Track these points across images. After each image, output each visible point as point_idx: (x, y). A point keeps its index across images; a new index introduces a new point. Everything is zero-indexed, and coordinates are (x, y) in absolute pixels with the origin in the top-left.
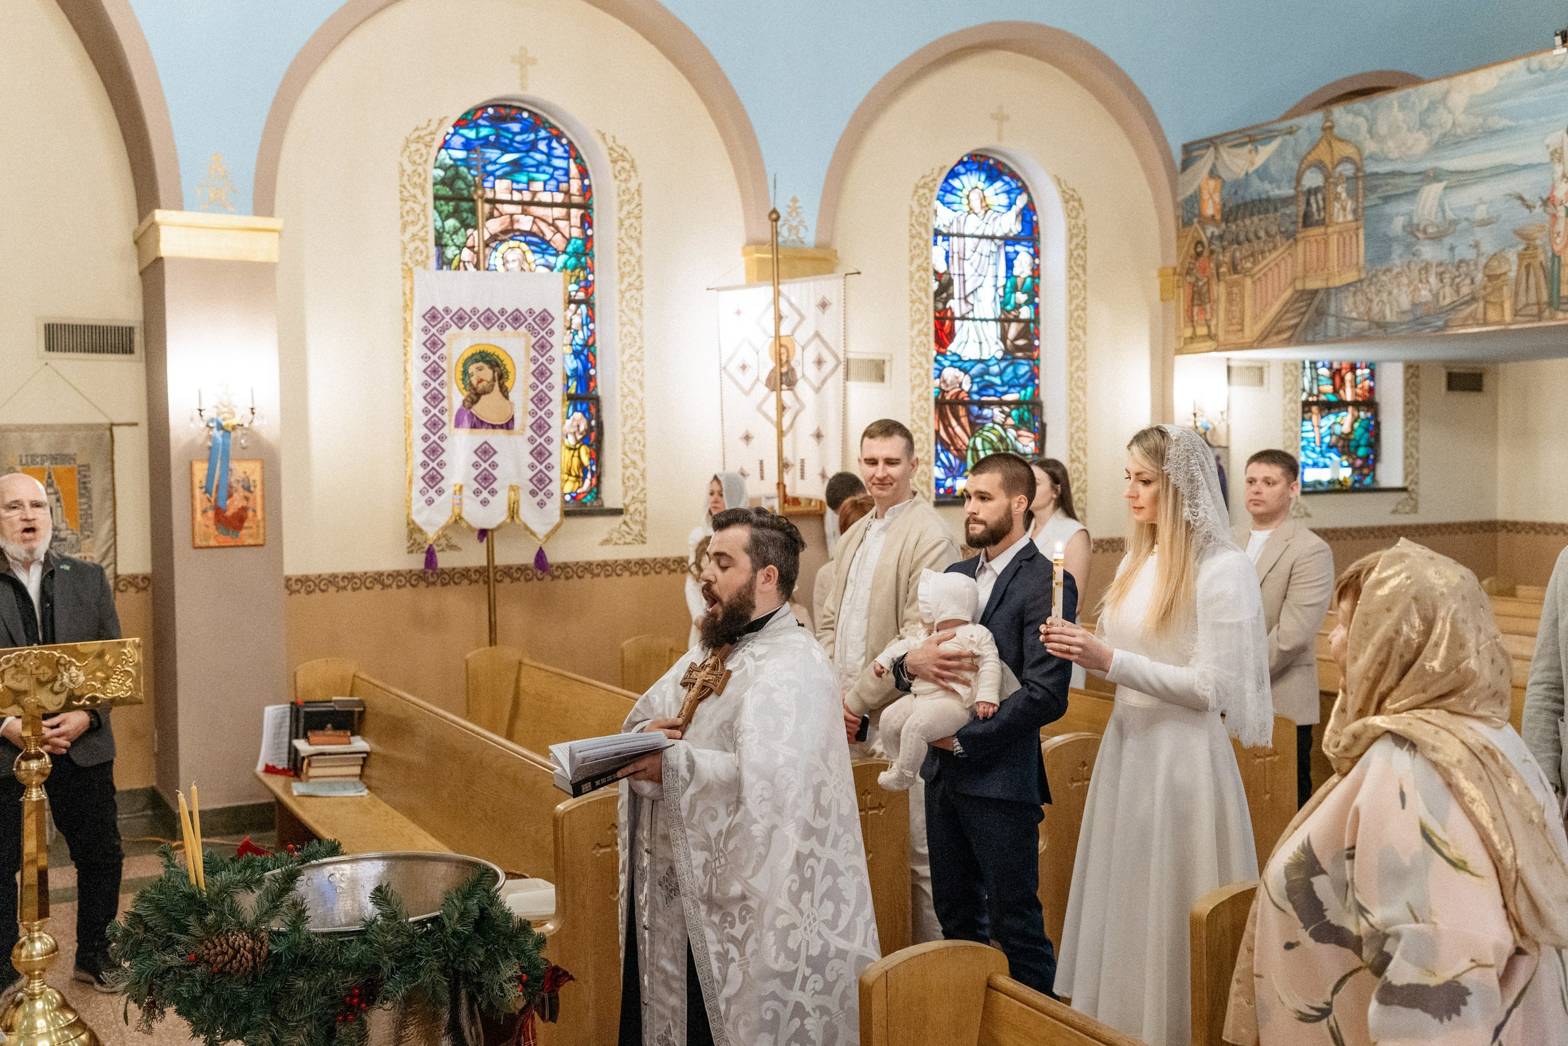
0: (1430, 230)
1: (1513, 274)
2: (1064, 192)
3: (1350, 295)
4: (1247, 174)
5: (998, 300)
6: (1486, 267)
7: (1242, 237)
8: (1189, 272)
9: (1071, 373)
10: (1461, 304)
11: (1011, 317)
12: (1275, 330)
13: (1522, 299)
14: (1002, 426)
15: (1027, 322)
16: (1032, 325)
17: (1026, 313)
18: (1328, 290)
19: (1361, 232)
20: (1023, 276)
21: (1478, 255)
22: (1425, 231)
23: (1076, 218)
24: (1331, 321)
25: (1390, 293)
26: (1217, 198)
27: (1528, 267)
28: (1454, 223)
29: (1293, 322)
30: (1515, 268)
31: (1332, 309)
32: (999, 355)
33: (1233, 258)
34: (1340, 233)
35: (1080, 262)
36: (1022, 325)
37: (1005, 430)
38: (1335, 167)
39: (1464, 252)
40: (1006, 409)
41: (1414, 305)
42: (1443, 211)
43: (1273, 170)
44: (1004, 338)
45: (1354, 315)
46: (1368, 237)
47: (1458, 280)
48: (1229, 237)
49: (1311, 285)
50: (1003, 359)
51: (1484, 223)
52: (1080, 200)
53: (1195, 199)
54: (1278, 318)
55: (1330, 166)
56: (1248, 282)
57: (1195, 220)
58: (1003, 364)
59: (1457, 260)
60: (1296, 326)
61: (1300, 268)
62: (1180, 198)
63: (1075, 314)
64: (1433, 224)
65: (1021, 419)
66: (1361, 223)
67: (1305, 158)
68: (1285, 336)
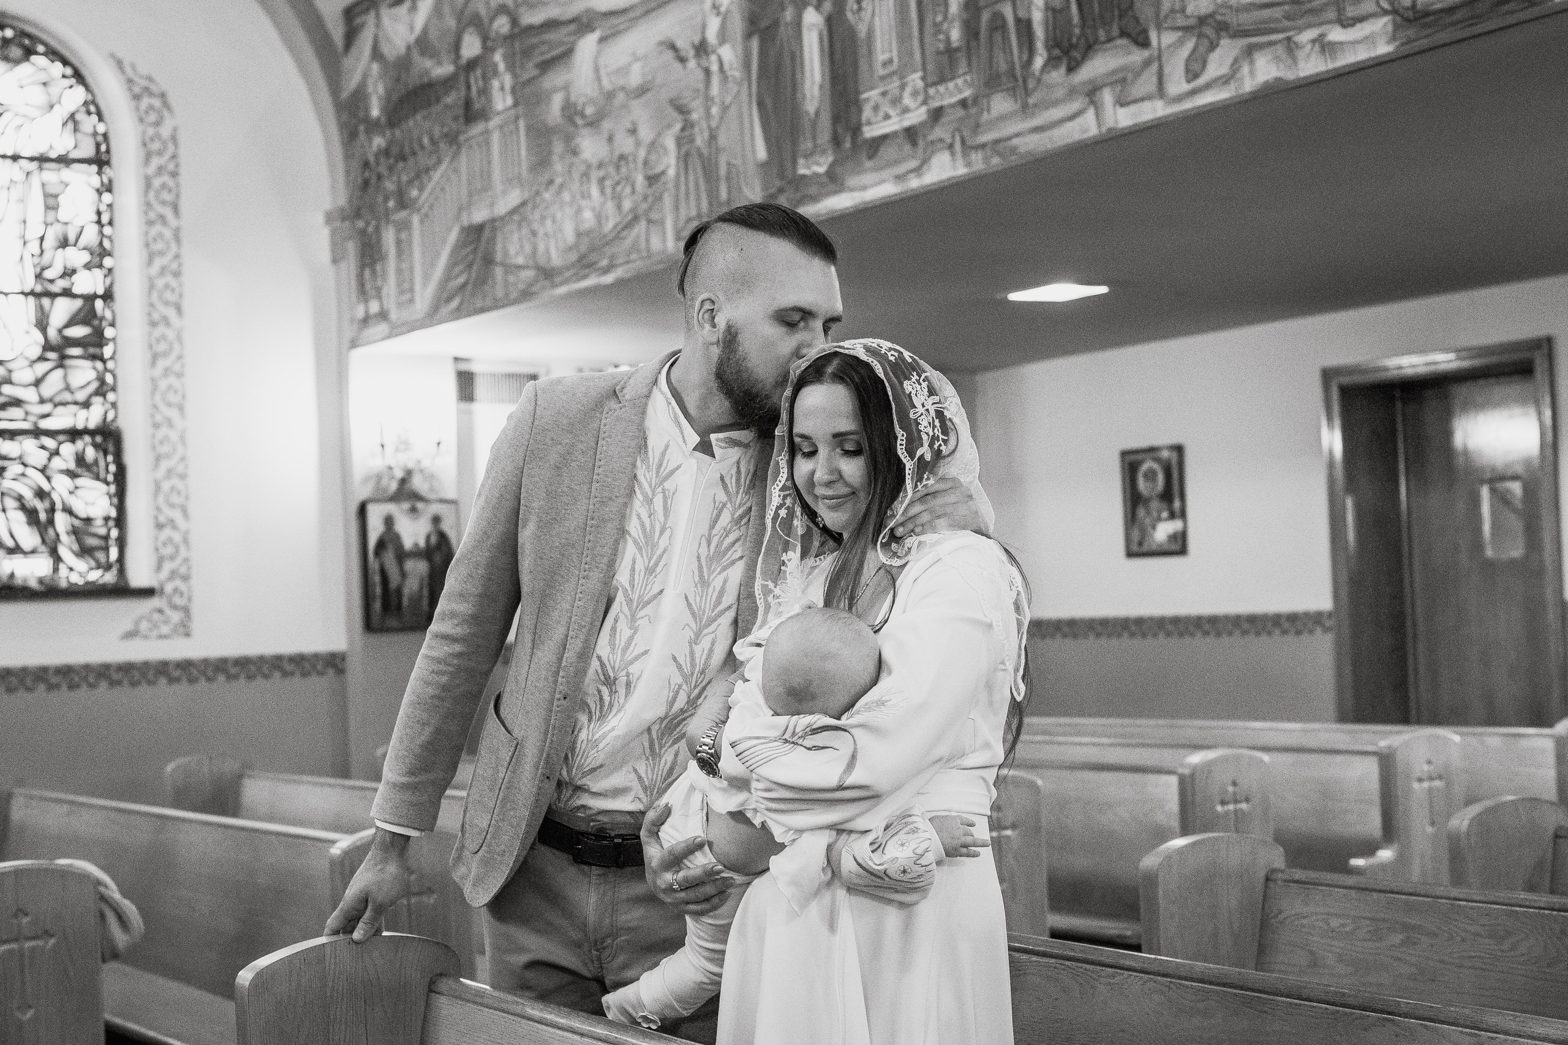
0: (589, 111)
1: (671, 172)
2: (130, 81)
3: (514, 227)
4: (409, 48)
5: (28, 259)
6: (646, 163)
7: (407, 150)
8: (357, 214)
9: (154, 382)
10: (623, 229)
11: (56, 288)
12: (445, 295)
13: (683, 212)
14: (43, 471)
15: (90, 299)
16: (99, 304)
17: (88, 282)
18: (493, 221)
19: (522, 124)
20: (78, 223)
21: (638, 144)
22: (582, 115)
23: (157, 124)
24: (499, 271)
25: (554, 221)
26: (381, 89)
27: (687, 155)
28: (610, 96)
29: (461, 280)
30: (672, 160)
31: (499, 257)
32: (37, 351)
33: (399, 182)
34: (501, 127)
35: (167, 196)
36: (79, 303)
37: (48, 479)
38: (492, 20)
39: (625, 144)
40: (50, 443)
41: (579, 235)
42: (599, 79)
43: (433, 34)
44: (42, 325)
45: (520, 260)
46: (529, 128)
47: (619, 188)
48: (395, 150)
49: (479, 216)
50: (42, 359)
51: (642, 91)
52: (163, 95)
53: (359, 96)
54: (447, 278)
55: (486, 20)
56: (415, 220)
57: (362, 128)
58: (42, 368)
59: (617, 154)
60: (464, 286)
61: (464, 192)
62: (345, 95)
63: (160, 283)
64: (592, 101)
65: (80, 460)
66: (520, 109)
67: (462, 12)
68: (454, 304)
